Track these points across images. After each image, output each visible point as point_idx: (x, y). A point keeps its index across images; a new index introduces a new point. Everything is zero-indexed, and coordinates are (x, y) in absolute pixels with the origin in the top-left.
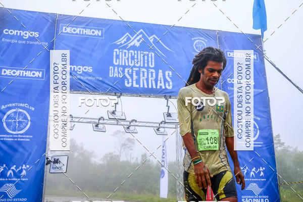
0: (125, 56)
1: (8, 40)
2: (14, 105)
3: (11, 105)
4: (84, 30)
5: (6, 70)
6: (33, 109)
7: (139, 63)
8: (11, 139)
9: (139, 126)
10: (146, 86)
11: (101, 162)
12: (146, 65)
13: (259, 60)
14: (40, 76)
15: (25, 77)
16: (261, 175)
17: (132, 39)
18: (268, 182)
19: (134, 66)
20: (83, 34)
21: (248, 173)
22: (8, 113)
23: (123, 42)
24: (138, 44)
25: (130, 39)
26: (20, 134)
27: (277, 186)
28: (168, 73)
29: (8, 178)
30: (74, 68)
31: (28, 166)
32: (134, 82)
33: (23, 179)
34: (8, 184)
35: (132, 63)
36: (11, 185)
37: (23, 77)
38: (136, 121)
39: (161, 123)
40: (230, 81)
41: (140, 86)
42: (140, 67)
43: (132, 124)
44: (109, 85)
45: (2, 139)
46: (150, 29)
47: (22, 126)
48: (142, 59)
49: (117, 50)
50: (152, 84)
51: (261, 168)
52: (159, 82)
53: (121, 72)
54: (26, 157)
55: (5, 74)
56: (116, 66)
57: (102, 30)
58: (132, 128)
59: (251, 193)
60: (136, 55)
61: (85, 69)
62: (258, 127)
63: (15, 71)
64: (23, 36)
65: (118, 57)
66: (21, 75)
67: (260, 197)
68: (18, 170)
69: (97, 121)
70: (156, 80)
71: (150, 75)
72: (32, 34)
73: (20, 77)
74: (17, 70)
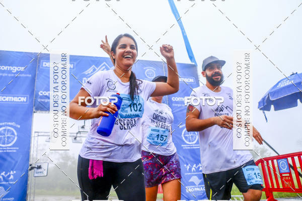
1: (1, 74)
2: (3, 124)
3: (1, 124)
6: (19, 126)
8: (1, 151)
13: (195, 83)
14: (25, 101)
15: (13, 102)
16: (200, 170)
17: (97, 69)
21: (190, 169)
23: (90, 72)
26: (8, 147)
31: (15, 172)
33: (11, 183)
37: (11, 102)
47: (10, 140)
49: (86, 79)
51: (200, 164)
54: (13, 165)
57: (73, 64)
59: (193, 184)
62: (196, 133)
67: (200, 186)
68: (7, 175)
69: (75, 135)
72: (19, 69)
73: (9, 101)
74: (6, 96)
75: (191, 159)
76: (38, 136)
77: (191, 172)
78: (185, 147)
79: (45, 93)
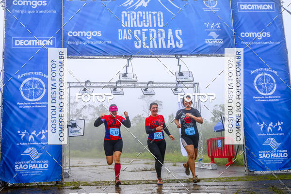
0: (133, 17)
1: (18, 11)
2: (29, 74)
3: (26, 74)
5: (18, 41)
6: (47, 77)
7: (148, 24)
8: (29, 107)
9: (157, 87)
10: (156, 47)
12: (155, 26)
13: (275, 10)
14: (51, 44)
15: (37, 46)
18: (287, 136)
19: (143, 27)
21: (265, 128)
22: (24, 82)
23: (130, 4)
24: (145, 5)
26: (36, 101)
28: (178, 32)
29: (29, 142)
30: (84, 33)
31: (46, 131)
32: (144, 43)
33: (43, 143)
34: (30, 148)
35: (140, 24)
36: (33, 148)
37: (35, 46)
38: (153, 83)
39: (179, 83)
40: (243, 35)
41: (150, 47)
42: (149, 28)
43: (149, 86)
44: (119, 48)
45: (21, 107)
47: (38, 94)
48: (150, 19)
49: (125, 12)
50: (162, 44)
51: (279, 122)
52: (169, 41)
53: (129, 34)
54: (44, 122)
55: (18, 45)
56: (125, 28)
59: (268, 148)
60: (144, 16)
61: (94, 34)
62: (274, 81)
63: (27, 41)
64: (32, 5)
65: (126, 19)
66: (33, 45)
67: (278, 151)
68: (38, 134)
69: (115, 85)
70: (166, 40)
71: (159, 35)
72: (40, 3)
73: (32, 46)
74: (29, 40)
75: (267, 115)
76: (70, 87)
77: (266, 133)
78: (258, 99)
79: (75, 34)
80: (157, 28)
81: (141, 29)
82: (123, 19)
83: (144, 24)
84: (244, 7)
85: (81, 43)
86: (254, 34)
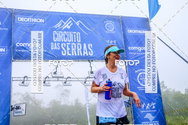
0: (61, 35)
4: (33, 19)
7: (70, 40)
9: (73, 81)
11: (48, 107)
12: (75, 41)
14: (4, 51)
16: (153, 108)
17: (65, 24)
18: (158, 112)
19: (68, 42)
20: (32, 22)
21: (145, 107)
23: (59, 26)
24: (69, 27)
25: (64, 24)
27: (164, 114)
28: (90, 45)
30: (27, 45)
35: (65, 40)
38: (70, 78)
39: (87, 78)
40: (130, 48)
41: (72, 55)
42: (71, 42)
43: (67, 80)
44: (51, 55)
46: (77, 17)
48: (72, 37)
49: (55, 32)
50: (80, 53)
51: (153, 103)
52: (84, 51)
53: (58, 46)
56: (55, 42)
57: (44, 19)
58: (67, 82)
59: (147, 120)
60: (68, 35)
65: (56, 36)
67: (153, 122)
69: (44, 79)
70: (82, 50)
71: (78, 47)
75: (146, 99)
77: (145, 110)
78: (140, 89)
79: (21, 45)
80: (76, 43)
81: (66, 43)
82: (54, 36)
83: (68, 40)
84: (130, 31)
85: (25, 51)
86: (137, 48)
